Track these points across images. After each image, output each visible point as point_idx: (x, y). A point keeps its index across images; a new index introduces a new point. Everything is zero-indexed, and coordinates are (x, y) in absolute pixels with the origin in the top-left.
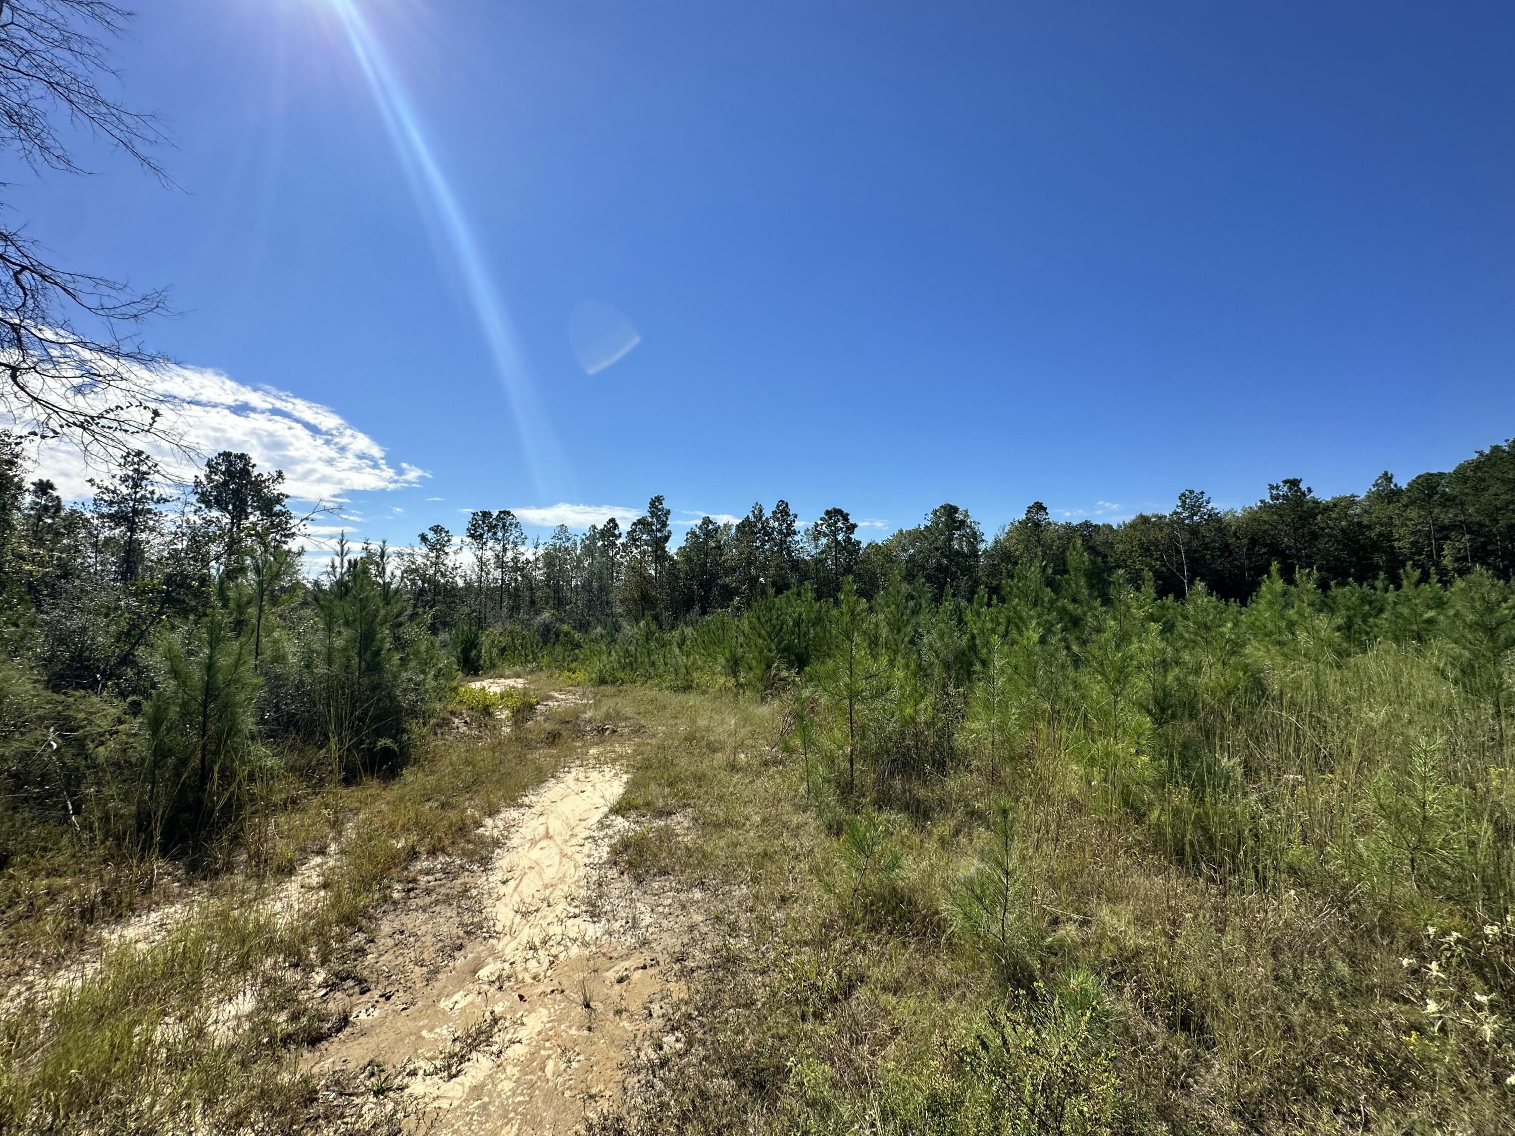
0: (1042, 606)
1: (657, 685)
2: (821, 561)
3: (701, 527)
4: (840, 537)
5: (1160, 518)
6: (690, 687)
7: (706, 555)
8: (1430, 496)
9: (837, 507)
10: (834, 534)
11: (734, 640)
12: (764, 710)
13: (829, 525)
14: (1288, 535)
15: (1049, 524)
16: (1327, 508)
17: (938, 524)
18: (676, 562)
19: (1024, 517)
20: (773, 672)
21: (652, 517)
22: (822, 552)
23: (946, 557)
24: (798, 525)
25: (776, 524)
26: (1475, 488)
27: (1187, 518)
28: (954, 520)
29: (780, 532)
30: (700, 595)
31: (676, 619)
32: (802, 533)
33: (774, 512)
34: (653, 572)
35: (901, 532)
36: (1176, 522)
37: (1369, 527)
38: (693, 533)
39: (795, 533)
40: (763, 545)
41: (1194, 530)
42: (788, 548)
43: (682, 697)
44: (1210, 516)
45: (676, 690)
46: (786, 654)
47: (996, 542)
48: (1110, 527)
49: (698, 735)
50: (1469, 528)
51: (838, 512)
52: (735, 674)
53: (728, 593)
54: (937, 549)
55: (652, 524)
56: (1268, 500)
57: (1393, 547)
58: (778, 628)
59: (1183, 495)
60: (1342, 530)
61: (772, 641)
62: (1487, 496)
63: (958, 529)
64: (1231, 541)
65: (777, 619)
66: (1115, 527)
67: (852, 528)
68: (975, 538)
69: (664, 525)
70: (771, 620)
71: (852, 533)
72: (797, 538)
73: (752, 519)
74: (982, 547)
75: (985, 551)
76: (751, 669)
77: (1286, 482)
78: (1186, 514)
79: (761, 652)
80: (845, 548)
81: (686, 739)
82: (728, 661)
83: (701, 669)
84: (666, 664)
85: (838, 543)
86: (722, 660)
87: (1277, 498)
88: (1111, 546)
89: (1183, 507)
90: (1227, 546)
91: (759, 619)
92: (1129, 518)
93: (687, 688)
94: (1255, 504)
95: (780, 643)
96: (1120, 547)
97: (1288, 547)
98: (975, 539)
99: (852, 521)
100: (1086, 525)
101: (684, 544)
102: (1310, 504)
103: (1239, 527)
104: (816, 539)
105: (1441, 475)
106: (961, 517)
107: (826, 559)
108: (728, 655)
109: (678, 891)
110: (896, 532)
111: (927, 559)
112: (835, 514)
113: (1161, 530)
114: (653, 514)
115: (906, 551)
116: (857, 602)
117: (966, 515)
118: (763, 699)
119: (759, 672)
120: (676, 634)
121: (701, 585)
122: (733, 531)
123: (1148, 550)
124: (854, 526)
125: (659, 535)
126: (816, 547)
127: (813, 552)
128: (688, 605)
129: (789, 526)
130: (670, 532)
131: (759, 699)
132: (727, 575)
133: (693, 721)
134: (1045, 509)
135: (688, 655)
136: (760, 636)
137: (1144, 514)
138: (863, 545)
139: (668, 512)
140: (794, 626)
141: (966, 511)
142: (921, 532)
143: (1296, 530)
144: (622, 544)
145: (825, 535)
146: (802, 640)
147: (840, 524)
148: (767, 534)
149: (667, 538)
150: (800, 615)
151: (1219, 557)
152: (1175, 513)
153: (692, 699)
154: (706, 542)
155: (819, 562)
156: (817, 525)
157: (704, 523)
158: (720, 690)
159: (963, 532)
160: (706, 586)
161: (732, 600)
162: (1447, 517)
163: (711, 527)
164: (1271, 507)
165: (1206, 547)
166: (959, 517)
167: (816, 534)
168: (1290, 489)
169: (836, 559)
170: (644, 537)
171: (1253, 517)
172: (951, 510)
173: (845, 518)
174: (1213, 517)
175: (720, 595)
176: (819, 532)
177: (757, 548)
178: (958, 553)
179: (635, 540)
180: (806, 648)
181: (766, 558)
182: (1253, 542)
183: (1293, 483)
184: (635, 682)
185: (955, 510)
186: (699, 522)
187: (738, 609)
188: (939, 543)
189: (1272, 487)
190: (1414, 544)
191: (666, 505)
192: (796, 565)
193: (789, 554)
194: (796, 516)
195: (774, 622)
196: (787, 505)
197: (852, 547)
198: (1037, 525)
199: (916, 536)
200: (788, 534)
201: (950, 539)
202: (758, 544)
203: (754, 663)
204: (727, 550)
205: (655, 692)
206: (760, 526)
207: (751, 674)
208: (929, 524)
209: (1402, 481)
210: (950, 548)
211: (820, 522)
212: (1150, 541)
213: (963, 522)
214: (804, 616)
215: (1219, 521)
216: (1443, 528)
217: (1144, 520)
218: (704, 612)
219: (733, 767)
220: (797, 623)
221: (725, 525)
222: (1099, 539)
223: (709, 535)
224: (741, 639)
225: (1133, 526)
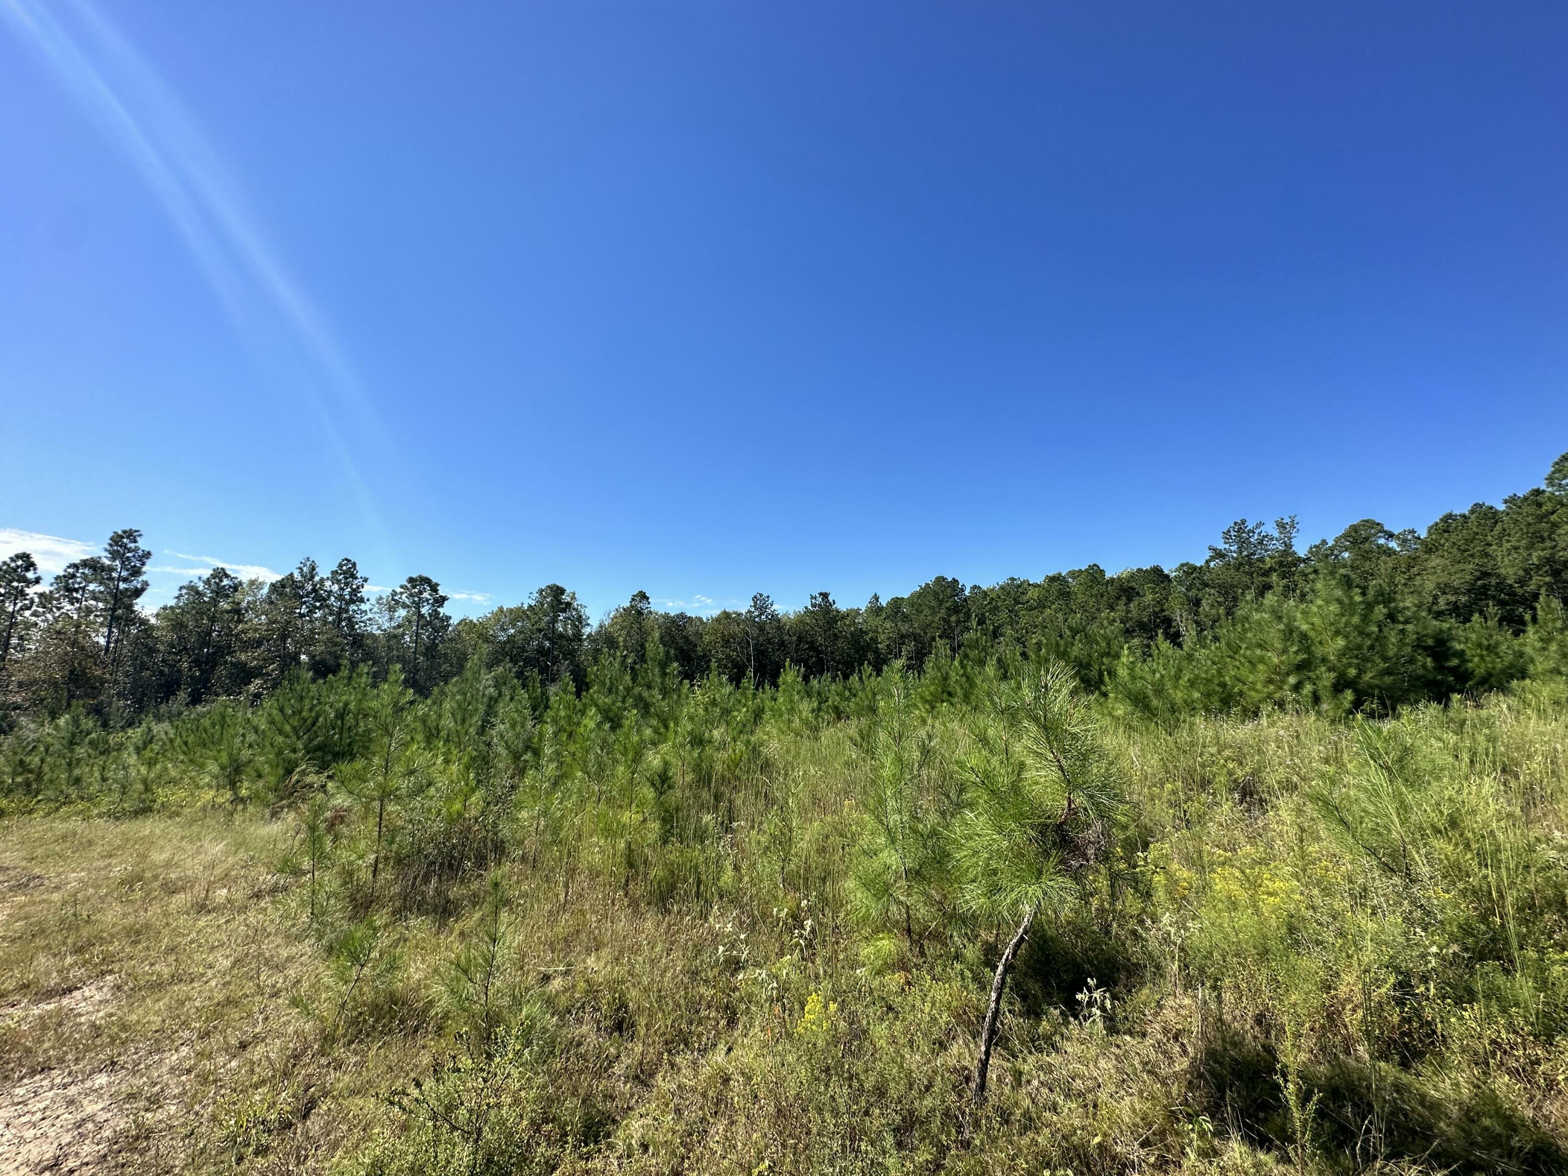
0: (617, 693)
1: (78, 813)
2: (395, 636)
3: (207, 582)
4: (425, 610)
5: (739, 615)
6: (150, 809)
7: (213, 620)
8: (896, 613)
9: (425, 575)
10: (418, 606)
11: (238, 740)
12: (275, 828)
13: (411, 595)
14: (820, 635)
15: (650, 612)
16: (844, 617)
17: (542, 605)
18: (152, 627)
19: (628, 605)
20: (295, 778)
21: (113, 559)
22: (399, 626)
23: (549, 639)
24: (368, 591)
25: (335, 588)
26: (917, 610)
27: (758, 616)
28: (560, 602)
29: (340, 598)
30: (192, 677)
31: (140, 710)
32: (373, 601)
33: (334, 573)
34: (102, 641)
35: (501, 609)
36: (750, 619)
37: (866, 633)
38: (192, 589)
39: (362, 600)
40: (311, 612)
41: (761, 627)
42: (350, 619)
43: (126, 826)
44: (772, 616)
45: (115, 816)
46: (319, 754)
47: (601, 627)
48: (700, 619)
49: (148, 875)
50: (915, 637)
51: (427, 581)
52: (233, 785)
53: (244, 675)
54: (540, 631)
55: (111, 569)
56: (810, 607)
57: (877, 647)
58: (309, 722)
59: (755, 597)
60: (851, 634)
61: (299, 738)
62: (922, 617)
63: (564, 611)
64: (786, 638)
65: (311, 710)
66: (705, 620)
67: (442, 600)
68: (580, 621)
69: (136, 572)
70: (300, 712)
71: (441, 606)
72: (363, 607)
73: (297, 576)
74: (586, 631)
75: (590, 636)
76: (260, 776)
77: (821, 594)
78: (756, 613)
79: (279, 753)
80: (430, 623)
81: (122, 883)
82: (223, 768)
83: (174, 782)
84: (104, 779)
85: (421, 616)
86: (213, 767)
87: (814, 606)
88: (701, 636)
89: (755, 606)
90: (783, 642)
91: (282, 710)
92: (716, 613)
93: (143, 811)
94: (801, 609)
95: (311, 740)
96: (707, 638)
97: (821, 645)
98: (581, 623)
99: (442, 592)
100: (682, 616)
101: (172, 602)
102: (835, 613)
103: (791, 627)
104: (392, 610)
105: (903, 598)
106: (568, 599)
107: (403, 634)
108: (224, 757)
109: (65, 1086)
110: (495, 609)
111: (528, 641)
112: (420, 583)
113: (739, 624)
114: (114, 555)
115: (504, 630)
116: (402, 693)
117: (573, 598)
118: (274, 814)
119: (272, 780)
120: (136, 734)
121: (197, 662)
122: (265, 590)
123: (728, 641)
124: (444, 599)
125: (122, 586)
126: (391, 619)
127: (386, 625)
128: (168, 688)
129: (355, 591)
130: (146, 584)
131: (268, 815)
132: (244, 649)
133: (144, 857)
134: (648, 598)
135: (151, 763)
136: (281, 732)
137: (727, 610)
138: (454, 621)
139: (148, 555)
140: (336, 717)
141: (574, 594)
142: (523, 611)
143: (825, 631)
144: (41, 595)
145: (405, 606)
146: (345, 735)
147: (426, 595)
148: (318, 598)
149: (138, 593)
150: (346, 704)
151: (778, 650)
152: (749, 612)
153: (147, 827)
154: (214, 601)
155: (393, 637)
156: (394, 593)
157: (213, 576)
158: (204, 809)
159: (568, 614)
160: (207, 664)
161: (250, 683)
162: (905, 628)
163: (225, 582)
164: (812, 612)
165: (769, 641)
166: (566, 598)
167: (393, 604)
168: (823, 600)
169: (417, 635)
170: (92, 587)
171: (801, 619)
172: (557, 591)
173: (434, 588)
174: (774, 617)
175: (230, 676)
176: (397, 602)
177: (302, 616)
178: (561, 636)
179: (70, 590)
180: (350, 745)
181: (312, 631)
182: (800, 639)
183: (825, 596)
184: (30, 812)
185: (561, 591)
186: (207, 573)
187: (257, 696)
188: (543, 625)
189: (812, 598)
190: (888, 646)
191: (143, 544)
192: (358, 641)
193: (353, 628)
194: (366, 580)
195: (304, 714)
196: (354, 565)
197: (439, 623)
198: (640, 613)
199: (517, 615)
200: (352, 601)
201: (554, 620)
202: (304, 610)
203: (267, 768)
204: (250, 615)
205: (76, 824)
206: (310, 588)
207: (261, 784)
208: (533, 603)
209: (883, 602)
210: (554, 630)
211: (399, 590)
212: (729, 634)
213: (569, 605)
214: (352, 706)
215: (779, 621)
216: (902, 636)
217: (726, 615)
218: (195, 700)
219: (202, 908)
220: (341, 715)
221: (252, 583)
222: (691, 629)
223: (220, 592)
224: (251, 737)
225: (718, 620)
